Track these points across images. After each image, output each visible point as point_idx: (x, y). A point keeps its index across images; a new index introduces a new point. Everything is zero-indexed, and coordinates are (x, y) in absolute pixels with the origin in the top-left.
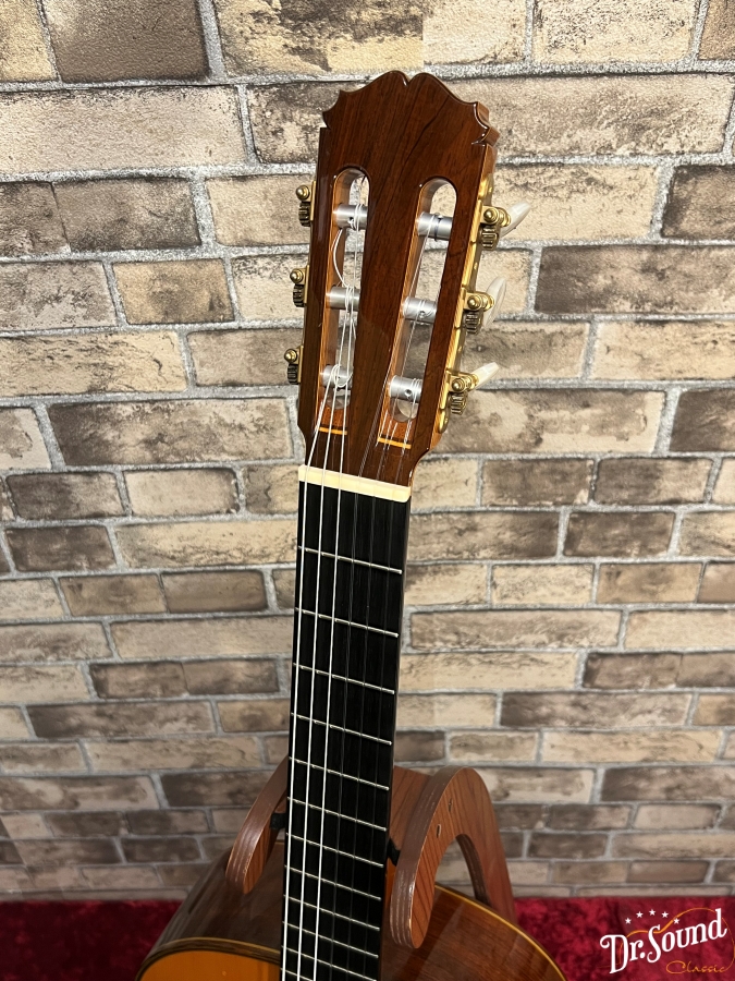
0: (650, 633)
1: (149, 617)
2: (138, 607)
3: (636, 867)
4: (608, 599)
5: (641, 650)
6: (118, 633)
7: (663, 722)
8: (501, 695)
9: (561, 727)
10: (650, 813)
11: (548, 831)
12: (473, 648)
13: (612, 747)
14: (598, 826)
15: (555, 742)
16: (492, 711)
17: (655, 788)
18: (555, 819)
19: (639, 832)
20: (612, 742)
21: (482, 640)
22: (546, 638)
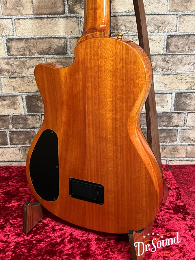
0: (187, 25)
1: (27, 16)
2: (24, 12)
3: (189, 147)
4: (173, 9)
5: (185, 34)
6: (17, 24)
7: (193, 69)
9: (160, 72)
10: (192, 117)
12: (130, 33)
13: (177, 82)
14: (174, 124)
15: (157, 81)
17: (192, 103)
18: (159, 121)
19: (188, 128)
20: (177, 79)
21: (133, 29)
22: (154, 28)
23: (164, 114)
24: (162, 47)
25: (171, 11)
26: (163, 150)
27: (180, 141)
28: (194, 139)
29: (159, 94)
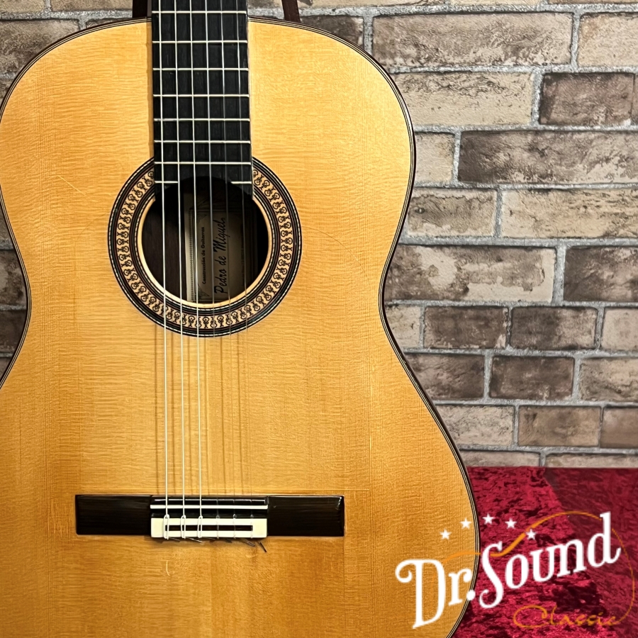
3: (608, 414)
5: (594, 70)
7: (622, 175)
8: (459, 134)
9: (520, 182)
10: (617, 322)
11: (510, 350)
12: (432, 66)
13: (571, 213)
14: (563, 343)
15: (513, 208)
16: (450, 158)
17: (620, 279)
18: (517, 331)
19: (607, 354)
20: (572, 205)
21: (441, 55)
22: (502, 52)
23: (532, 310)
24: (527, 109)
25: (554, 4)
26: (530, 422)
27: (580, 396)
28: (623, 389)
29: (515, 251)
